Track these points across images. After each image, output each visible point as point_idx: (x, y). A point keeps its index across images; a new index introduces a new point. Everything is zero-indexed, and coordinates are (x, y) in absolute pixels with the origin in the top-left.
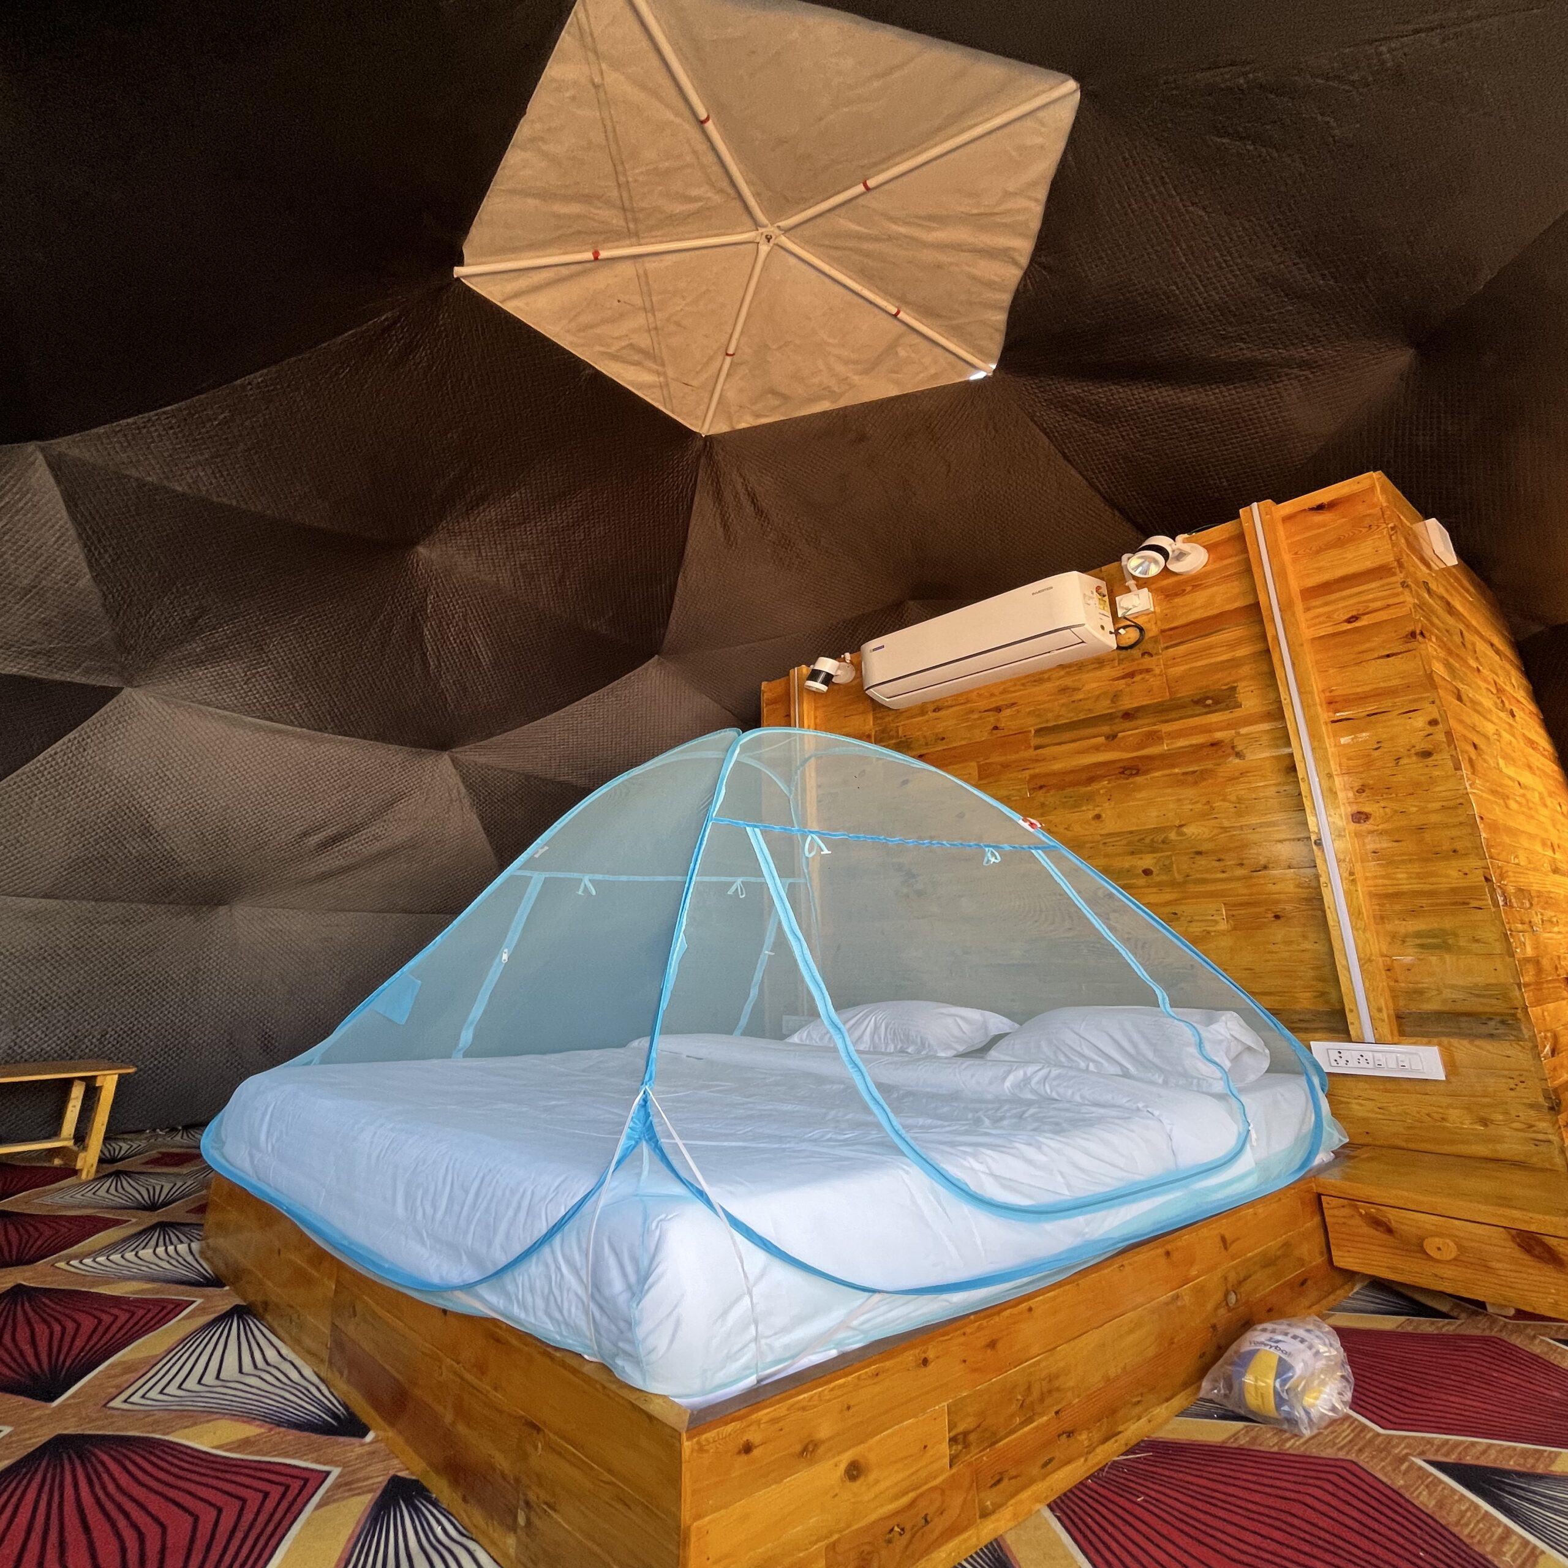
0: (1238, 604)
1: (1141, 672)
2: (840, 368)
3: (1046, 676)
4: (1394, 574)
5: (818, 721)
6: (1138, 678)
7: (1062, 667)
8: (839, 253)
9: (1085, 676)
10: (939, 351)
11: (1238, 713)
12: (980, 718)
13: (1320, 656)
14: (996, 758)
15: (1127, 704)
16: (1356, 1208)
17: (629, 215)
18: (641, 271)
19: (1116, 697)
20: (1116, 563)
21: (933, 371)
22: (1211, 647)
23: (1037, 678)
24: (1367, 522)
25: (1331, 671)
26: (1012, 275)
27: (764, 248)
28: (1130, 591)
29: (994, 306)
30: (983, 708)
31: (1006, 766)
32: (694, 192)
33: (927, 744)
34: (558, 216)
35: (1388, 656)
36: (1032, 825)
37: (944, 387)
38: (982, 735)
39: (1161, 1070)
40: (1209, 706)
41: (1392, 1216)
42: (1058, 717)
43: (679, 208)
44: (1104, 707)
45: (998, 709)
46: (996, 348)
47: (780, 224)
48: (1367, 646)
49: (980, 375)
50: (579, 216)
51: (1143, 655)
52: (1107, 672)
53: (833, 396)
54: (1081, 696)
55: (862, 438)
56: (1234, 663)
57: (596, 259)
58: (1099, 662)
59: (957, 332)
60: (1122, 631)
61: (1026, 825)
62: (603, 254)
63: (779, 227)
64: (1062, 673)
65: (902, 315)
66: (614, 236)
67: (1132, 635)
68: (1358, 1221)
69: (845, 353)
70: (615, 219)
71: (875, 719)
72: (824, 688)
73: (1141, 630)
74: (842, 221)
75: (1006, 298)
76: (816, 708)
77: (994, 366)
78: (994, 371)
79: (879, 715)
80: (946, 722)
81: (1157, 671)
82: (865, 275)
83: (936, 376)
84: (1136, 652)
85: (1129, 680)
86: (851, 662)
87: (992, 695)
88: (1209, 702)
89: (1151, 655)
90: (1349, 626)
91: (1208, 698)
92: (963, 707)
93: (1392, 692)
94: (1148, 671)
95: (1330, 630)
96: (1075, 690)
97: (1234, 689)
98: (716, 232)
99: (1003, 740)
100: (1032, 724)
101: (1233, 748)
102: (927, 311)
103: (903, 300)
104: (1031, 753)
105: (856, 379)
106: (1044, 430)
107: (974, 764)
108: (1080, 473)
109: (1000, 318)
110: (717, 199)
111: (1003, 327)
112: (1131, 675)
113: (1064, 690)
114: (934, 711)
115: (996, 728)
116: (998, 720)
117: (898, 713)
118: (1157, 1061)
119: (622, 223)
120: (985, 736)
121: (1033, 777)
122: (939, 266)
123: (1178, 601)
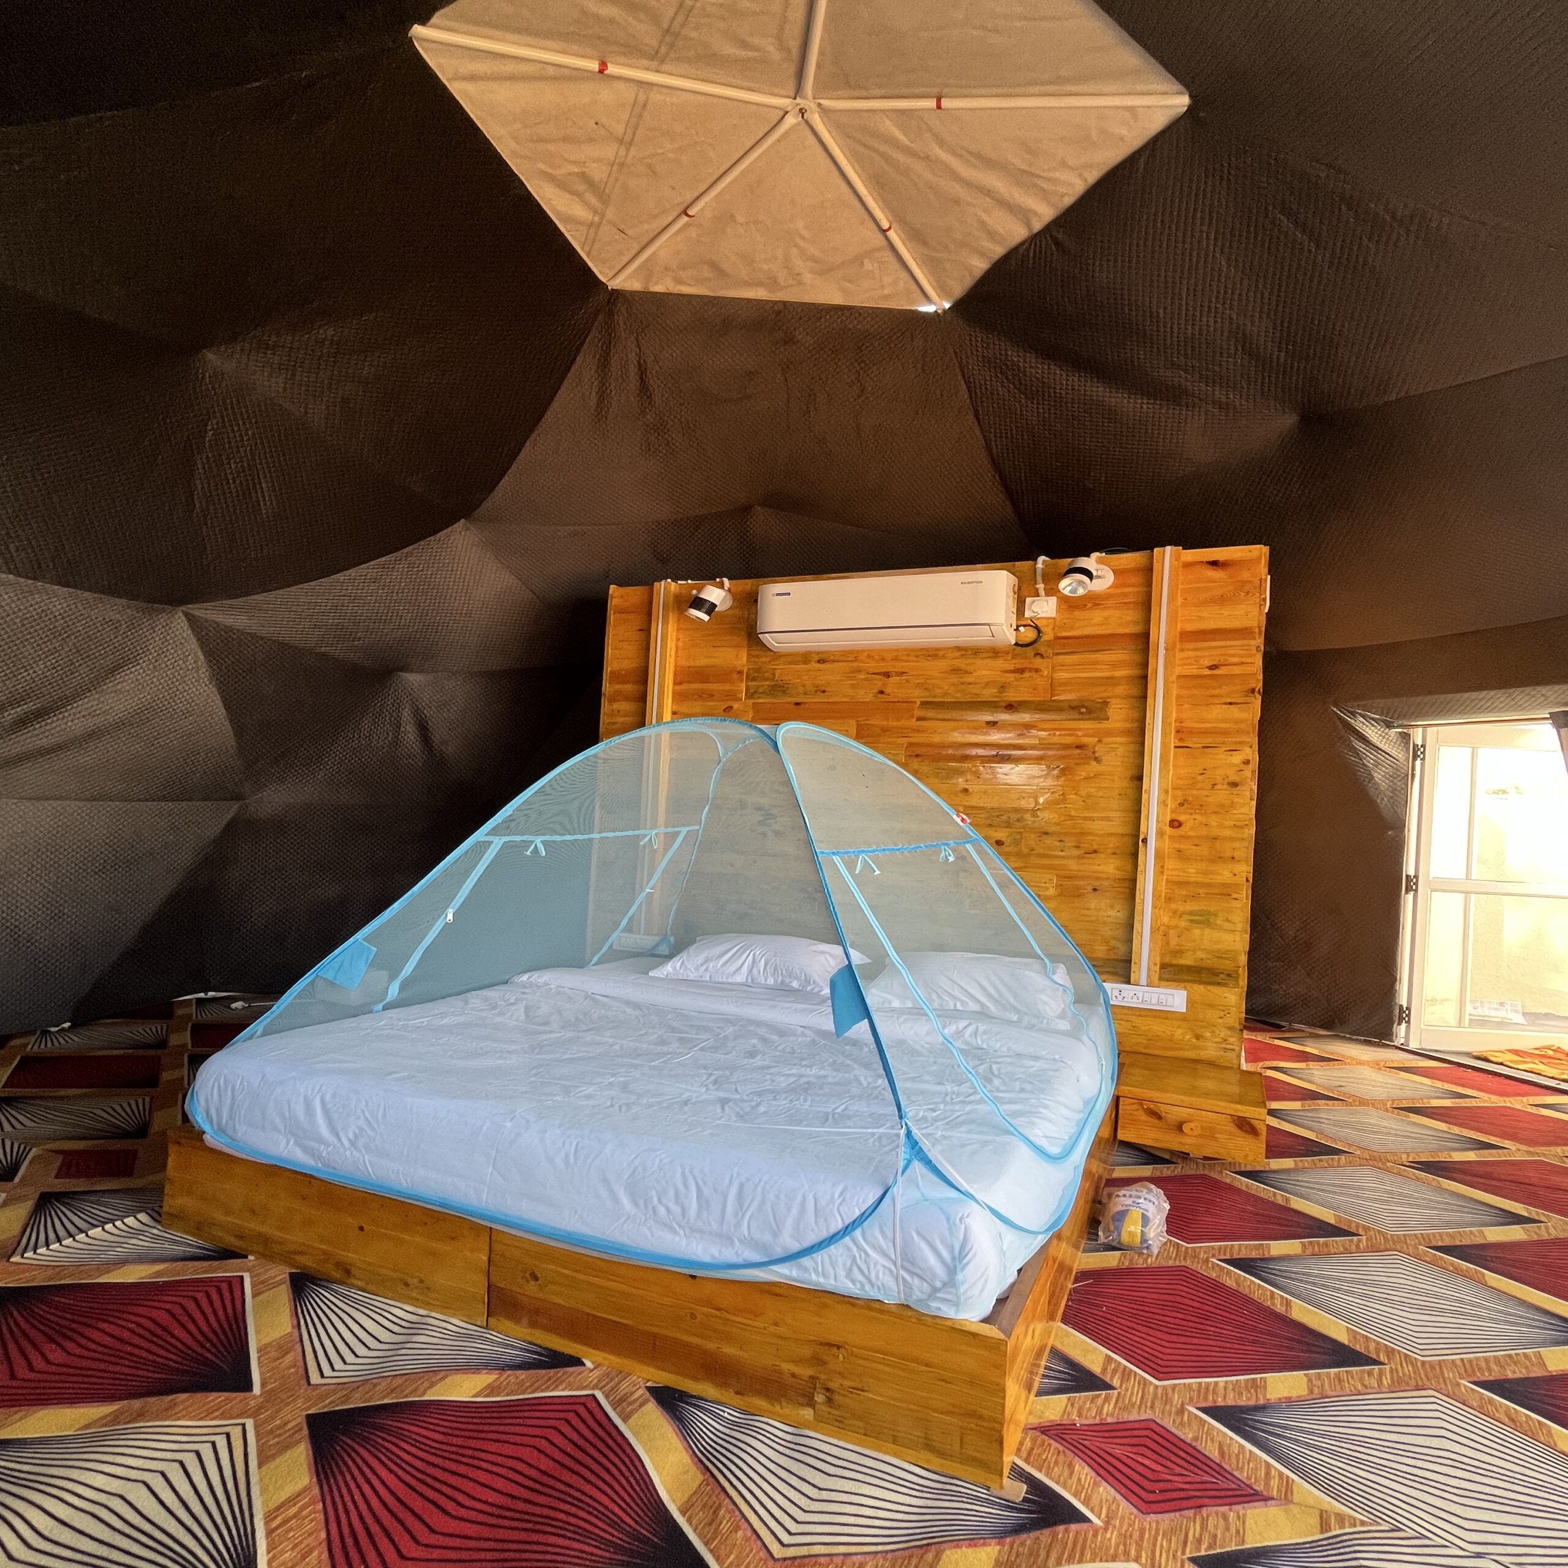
0: (1127, 631)
1: (1031, 670)
2: (798, 263)
3: (941, 653)
4: (1254, 639)
5: (680, 644)
6: (1027, 675)
7: (958, 648)
8: (861, 149)
9: (979, 662)
10: (904, 275)
11: (1105, 725)
12: (865, 679)
13: (1184, 692)
14: (877, 721)
15: (1012, 696)
16: (1141, 1104)
17: (668, 39)
18: (642, 97)
19: (1003, 688)
20: (1030, 563)
21: (886, 292)
22: (1096, 663)
23: (932, 653)
24: (1245, 589)
25: (1186, 706)
26: (1017, 233)
27: (791, 120)
28: (1038, 595)
29: (982, 254)
30: (872, 670)
31: (885, 730)
32: (756, 41)
33: (805, 694)
34: (587, 13)
35: (1230, 704)
36: (963, 820)
37: (890, 310)
38: (866, 695)
39: (1016, 1010)
40: (1082, 713)
41: (1163, 1109)
42: (946, 694)
43: (730, 50)
44: (989, 694)
45: (887, 675)
46: (959, 290)
47: (822, 102)
48: (1217, 692)
49: (930, 309)
50: (612, 21)
51: (1036, 655)
52: (1000, 664)
53: (773, 282)
54: (970, 679)
55: (789, 340)
56: (1111, 681)
57: (601, 71)
58: (995, 652)
59: (933, 265)
60: (1022, 629)
61: (958, 820)
62: (612, 69)
63: (819, 105)
64: (958, 654)
65: (892, 234)
66: (632, 50)
67: (1030, 635)
68: (1141, 1112)
69: (810, 249)
70: (646, 33)
71: (748, 655)
72: (706, 618)
73: (1039, 631)
74: (888, 122)
75: (999, 251)
76: (678, 629)
77: (947, 306)
78: (945, 311)
79: (755, 653)
80: (829, 675)
81: (1045, 673)
82: (878, 182)
83: (886, 297)
84: (1030, 651)
85: (1018, 676)
86: (729, 590)
87: (883, 659)
88: (1083, 710)
89: (1042, 656)
90: (1208, 672)
91: (1083, 706)
92: (851, 664)
93: (1225, 733)
94: (1037, 670)
95: (1195, 672)
96: (966, 672)
97: (1105, 703)
98: (748, 84)
99: (886, 704)
100: (918, 695)
101: (1094, 752)
102: (916, 236)
103: (899, 218)
104: (913, 723)
105: (807, 277)
106: (967, 383)
107: (853, 723)
108: (982, 433)
109: (980, 266)
110: (776, 55)
111: (978, 274)
112: (1021, 671)
113: (955, 670)
114: (819, 662)
115: (882, 692)
116: (884, 685)
117: (777, 656)
118: (1015, 1004)
119: (655, 44)
120: (869, 698)
121: (911, 745)
122: (957, 202)
123: (1078, 614)
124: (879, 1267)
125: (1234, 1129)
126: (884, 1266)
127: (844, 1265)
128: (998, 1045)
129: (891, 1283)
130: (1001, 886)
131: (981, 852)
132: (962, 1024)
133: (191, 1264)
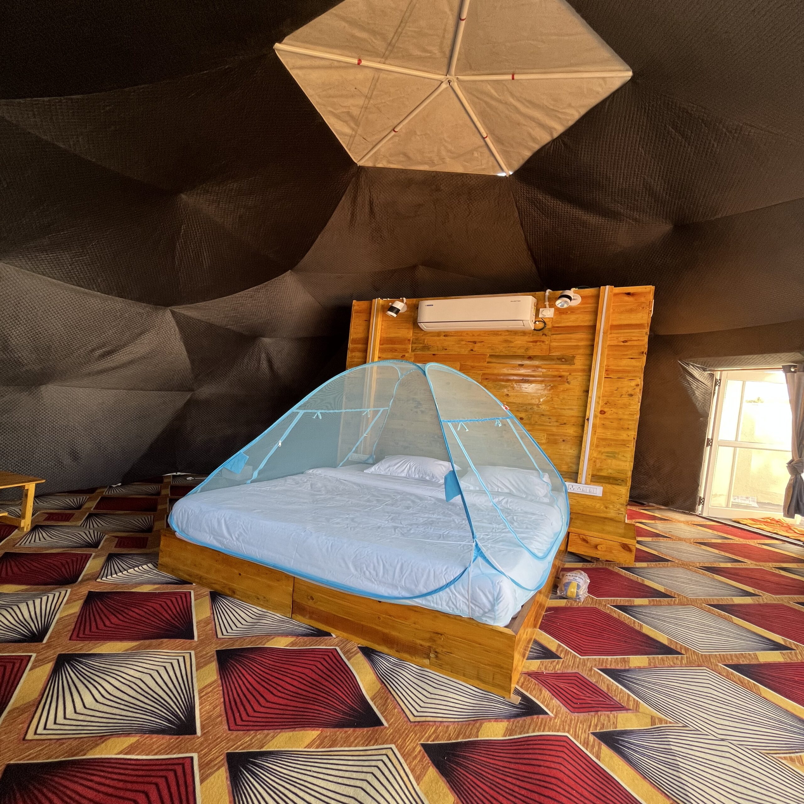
0: (586, 324)
1: (540, 341)
2: (444, 153)
3: (500, 333)
4: (645, 329)
5: (383, 327)
6: (538, 343)
7: (508, 331)
8: (476, 100)
9: (517, 337)
10: (492, 158)
11: (573, 367)
12: (466, 344)
13: (610, 353)
14: (469, 363)
15: (531, 353)
16: (579, 536)
17: (390, 48)
18: (376, 76)
19: (527, 349)
20: (542, 293)
21: (483, 167)
22: (571, 339)
23: (496, 333)
24: (642, 306)
25: (611, 359)
26: (545, 138)
27: (444, 86)
28: (545, 307)
29: (529, 149)
30: (468, 340)
31: (473, 367)
32: (430, 48)
33: (438, 350)
34: (353, 36)
35: (632, 358)
36: (506, 408)
37: (485, 176)
38: (464, 351)
39: (525, 492)
41: (589, 539)
42: (501, 352)
43: (417, 53)
44: (521, 352)
45: (475, 342)
46: (517, 166)
47: (459, 77)
48: (626, 353)
49: (503, 175)
50: (364, 40)
51: (543, 334)
52: (526, 338)
53: (432, 163)
54: (512, 345)
55: (438, 190)
56: (577, 347)
57: (359, 64)
58: (524, 333)
59: (506, 154)
60: (537, 322)
61: (504, 408)
62: (364, 63)
63: (457, 78)
64: (507, 333)
65: (488, 140)
66: (374, 54)
67: (541, 325)
68: (579, 539)
69: (450, 147)
70: (380, 45)
71: (413, 332)
72: (395, 315)
73: (545, 324)
74: (489, 87)
75: (537, 147)
76: (383, 321)
77: (511, 173)
78: (510, 175)
79: (416, 331)
80: (449, 342)
81: (547, 343)
82: (482, 115)
83: (484, 169)
84: (541, 333)
85: (535, 344)
86: (406, 303)
87: (473, 335)
88: (563, 360)
89: (546, 335)
90: (623, 344)
91: (564, 358)
92: (458, 337)
93: (629, 372)
94: (543, 342)
95: (616, 344)
96: (511, 342)
97: (574, 357)
98: (426, 69)
99: (474, 356)
100: (488, 352)
101: (567, 379)
102: (498, 140)
103: (491, 132)
104: (485, 364)
105: (448, 160)
106: (518, 209)
107: (459, 363)
108: (524, 232)
109: (528, 154)
110: (438, 54)
111: (526, 158)
112: (536, 342)
113: (506, 341)
114: (444, 336)
115: (472, 350)
116: (474, 347)
117: (426, 333)
118: (525, 490)
119: (383, 50)
120: (466, 353)
121: (484, 374)
122: (519, 124)
123: (563, 316)
124: (461, 602)
125: (622, 549)
126: (463, 601)
127: (446, 600)
128: (517, 508)
129: (466, 608)
130: (522, 438)
131: (513, 423)
132: (501, 498)
133: (169, 586)
